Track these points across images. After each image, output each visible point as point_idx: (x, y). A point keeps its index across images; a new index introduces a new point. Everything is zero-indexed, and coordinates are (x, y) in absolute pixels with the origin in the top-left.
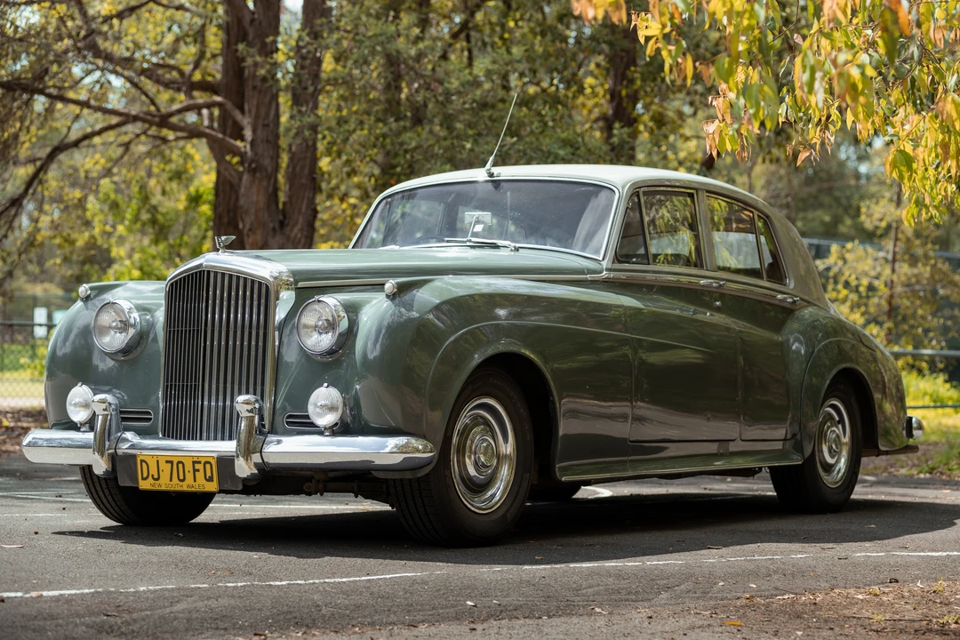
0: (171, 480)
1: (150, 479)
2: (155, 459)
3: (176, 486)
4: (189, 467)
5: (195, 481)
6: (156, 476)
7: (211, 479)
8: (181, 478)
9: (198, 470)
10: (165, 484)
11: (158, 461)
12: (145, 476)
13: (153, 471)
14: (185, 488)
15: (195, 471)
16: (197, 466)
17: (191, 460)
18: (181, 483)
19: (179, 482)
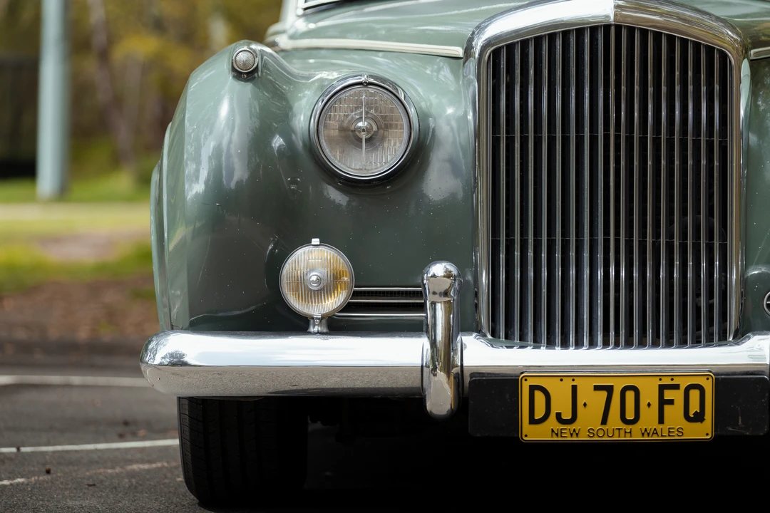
0: (604, 421)
1: (552, 422)
2: (568, 383)
3: (615, 430)
4: (649, 394)
5: (661, 421)
6: (567, 415)
7: (699, 417)
8: (630, 415)
9: (671, 402)
10: (588, 427)
11: (574, 388)
12: (539, 414)
13: (561, 404)
14: (637, 436)
15: (663, 402)
16: (668, 395)
17: (657, 382)
18: (628, 428)
19: (623, 426)
